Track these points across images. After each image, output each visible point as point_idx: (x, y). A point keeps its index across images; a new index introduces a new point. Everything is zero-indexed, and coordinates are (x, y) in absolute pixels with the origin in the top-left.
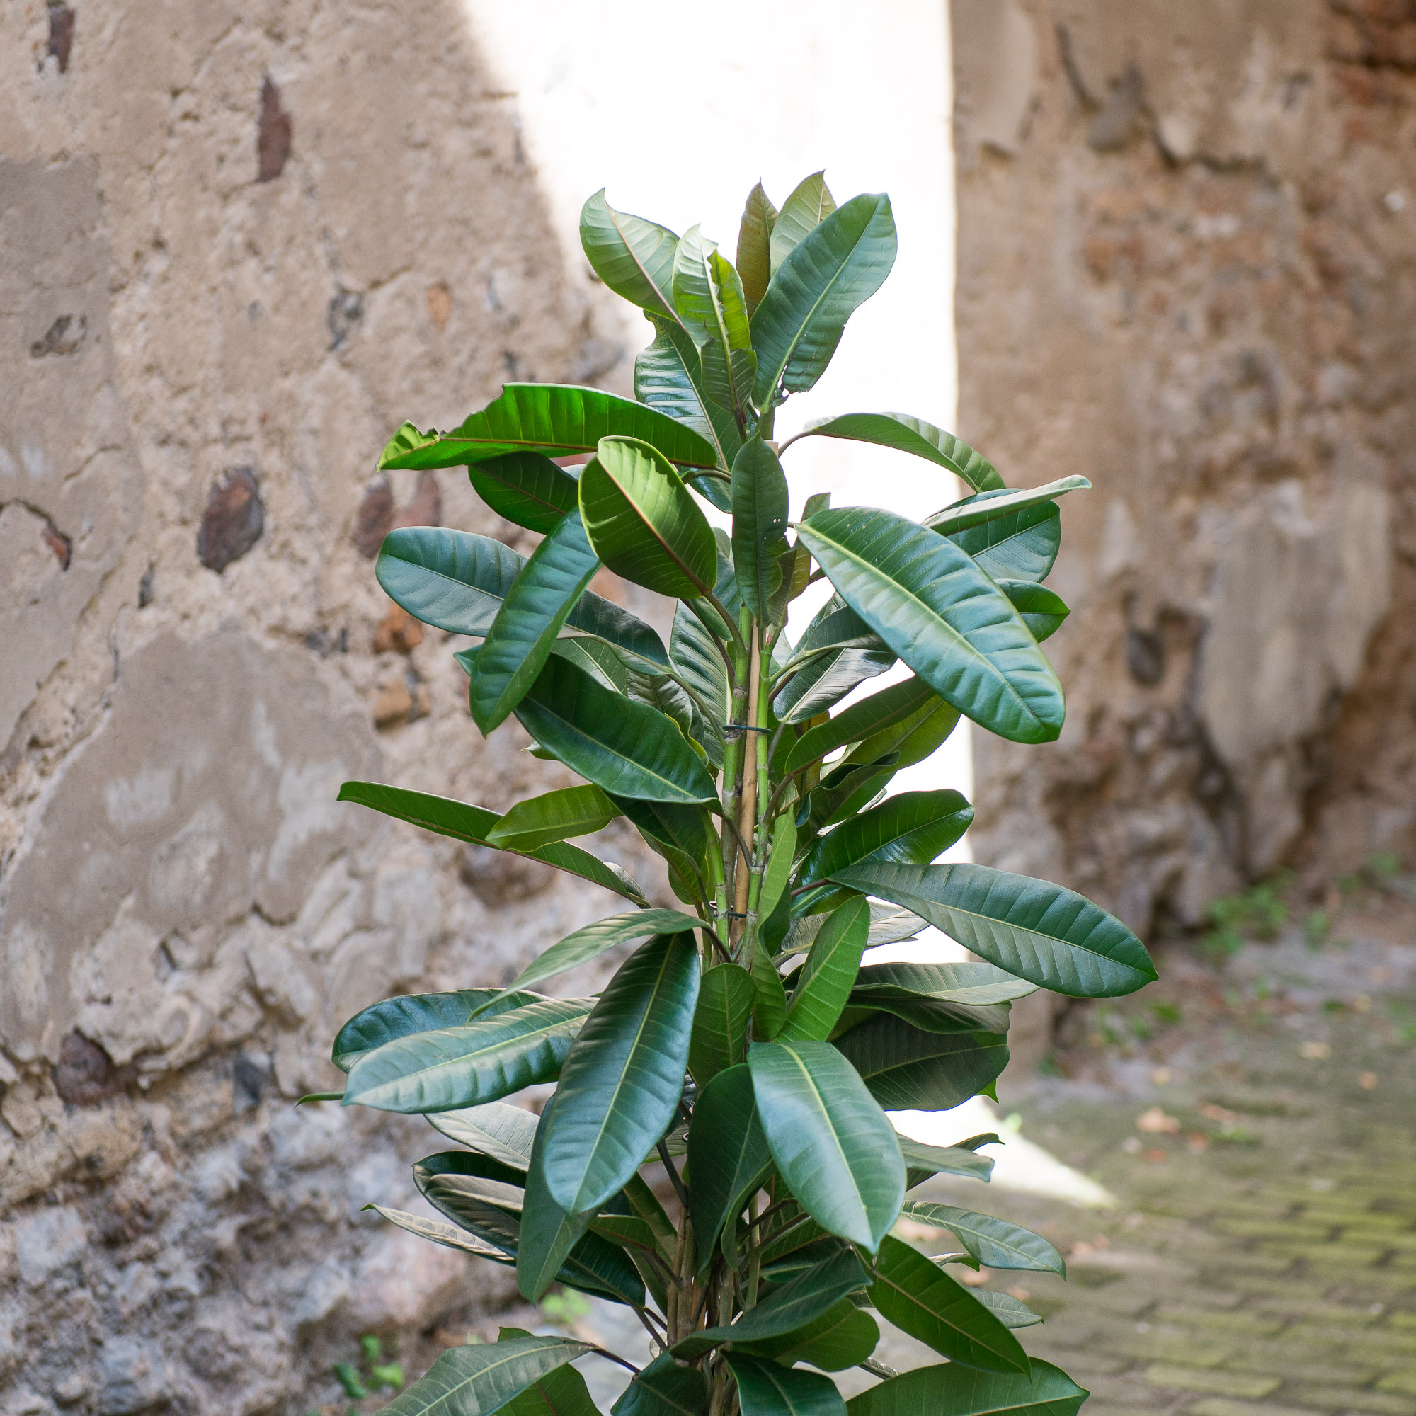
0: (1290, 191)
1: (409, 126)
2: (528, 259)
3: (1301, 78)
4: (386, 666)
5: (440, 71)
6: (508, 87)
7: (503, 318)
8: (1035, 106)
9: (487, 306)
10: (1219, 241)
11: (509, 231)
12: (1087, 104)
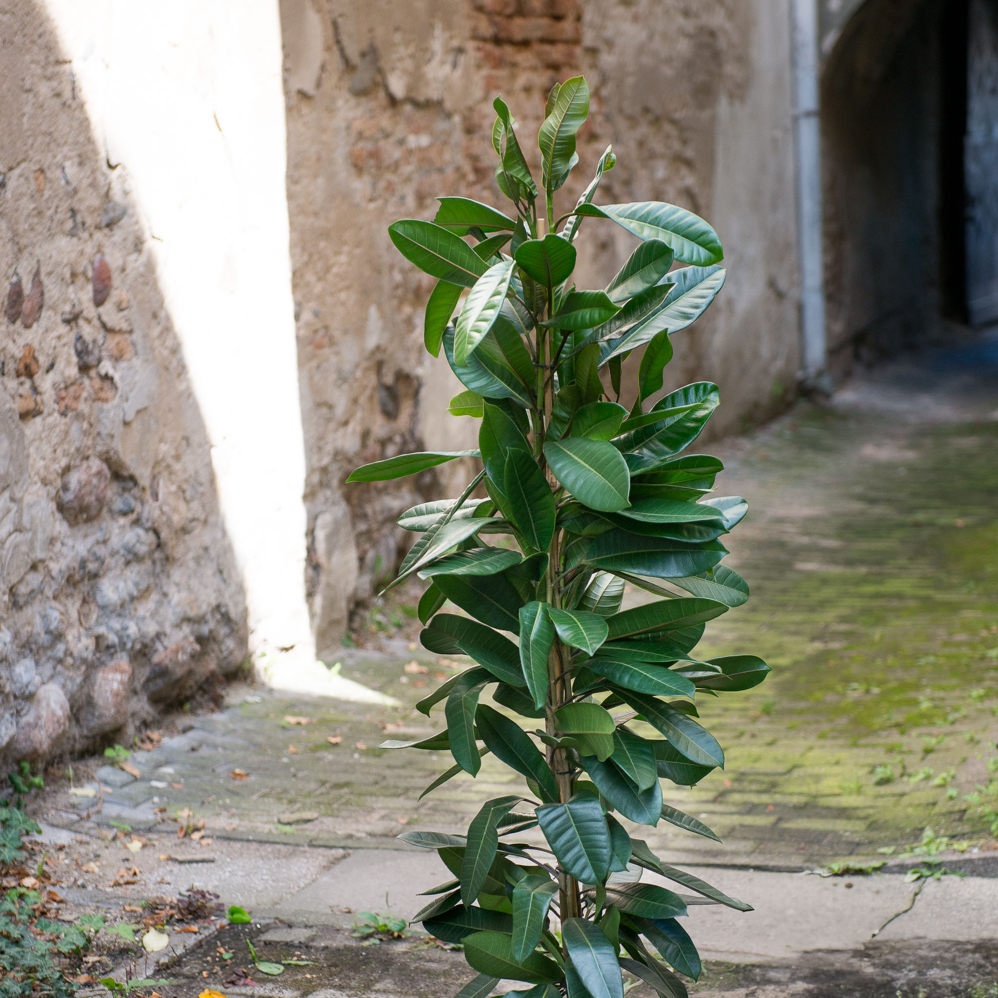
0: (457, 119)
1: (23, 80)
2: (80, 155)
3: (460, 50)
4: (22, 384)
5: (36, 49)
6: (67, 58)
7: (70, 188)
8: (323, 68)
9: (63, 182)
10: (421, 149)
11: (70, 140)
12: (349, 66)
